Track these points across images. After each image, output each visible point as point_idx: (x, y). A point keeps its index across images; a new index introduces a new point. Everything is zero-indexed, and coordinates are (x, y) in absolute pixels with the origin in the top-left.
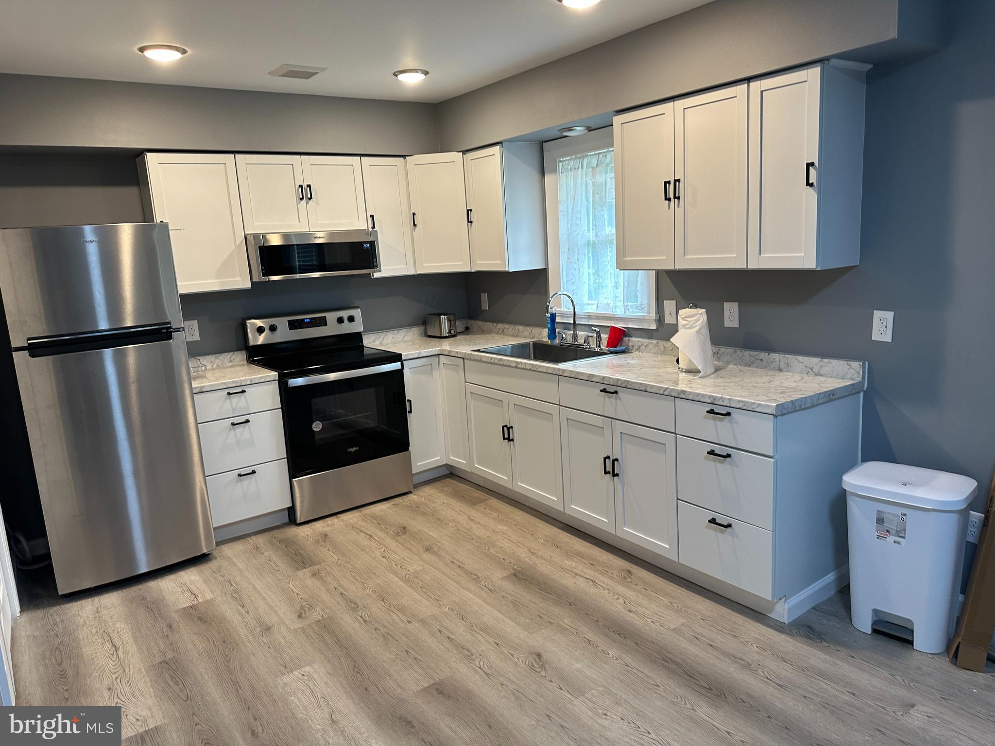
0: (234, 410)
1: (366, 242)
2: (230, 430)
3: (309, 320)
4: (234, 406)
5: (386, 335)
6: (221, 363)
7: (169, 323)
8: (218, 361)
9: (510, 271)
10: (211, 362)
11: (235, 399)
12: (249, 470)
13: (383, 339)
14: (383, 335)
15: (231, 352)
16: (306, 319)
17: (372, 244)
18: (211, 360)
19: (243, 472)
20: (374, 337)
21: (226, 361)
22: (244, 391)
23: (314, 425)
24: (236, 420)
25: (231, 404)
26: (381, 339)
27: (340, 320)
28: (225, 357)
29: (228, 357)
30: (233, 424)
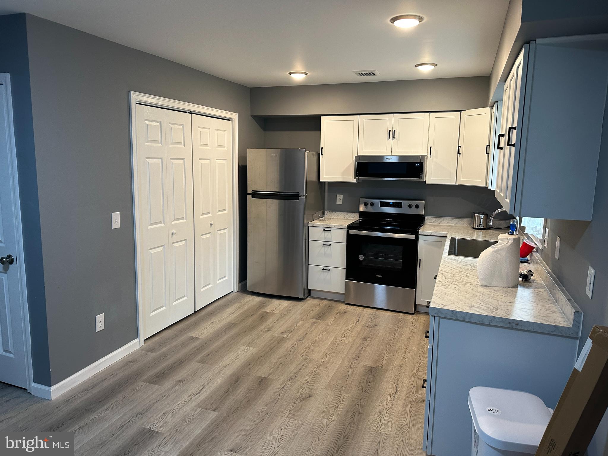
0: (325, 238)
1: (418, 163)
2: (322, 247)
3: (392, 203)
4: (326, 236)
5: (443, 220)
6: (348, 217)
7: (299, 193)
8: (347, 216)
9: (492, 189)
10: (344, 216)
11: (327, 233)
12: (328, 268)
13: (441, 222)
14: (441, 219)
15: (354, 212)
16: (391, 202)
17: (422, 164)
18: (345, 215)
19: (325, 268)
20: (434, 220)
21: (351, 216)
22: (330, 230)
23: (359, 256)
24: (326, 243)
25: (325, 235)
26: (439, 222)
27: (410, 206)
28: (351, 214)
29: (352, 215)
30: (324, 245)
